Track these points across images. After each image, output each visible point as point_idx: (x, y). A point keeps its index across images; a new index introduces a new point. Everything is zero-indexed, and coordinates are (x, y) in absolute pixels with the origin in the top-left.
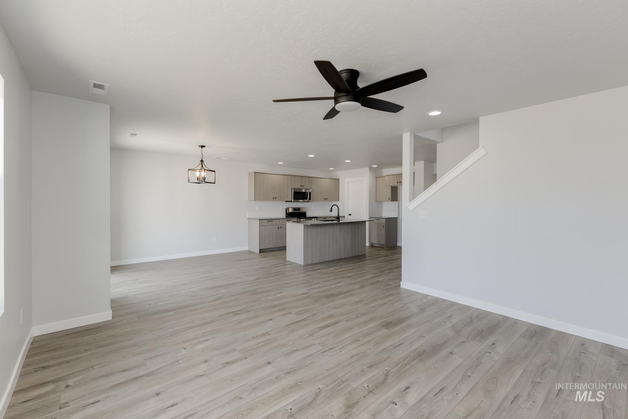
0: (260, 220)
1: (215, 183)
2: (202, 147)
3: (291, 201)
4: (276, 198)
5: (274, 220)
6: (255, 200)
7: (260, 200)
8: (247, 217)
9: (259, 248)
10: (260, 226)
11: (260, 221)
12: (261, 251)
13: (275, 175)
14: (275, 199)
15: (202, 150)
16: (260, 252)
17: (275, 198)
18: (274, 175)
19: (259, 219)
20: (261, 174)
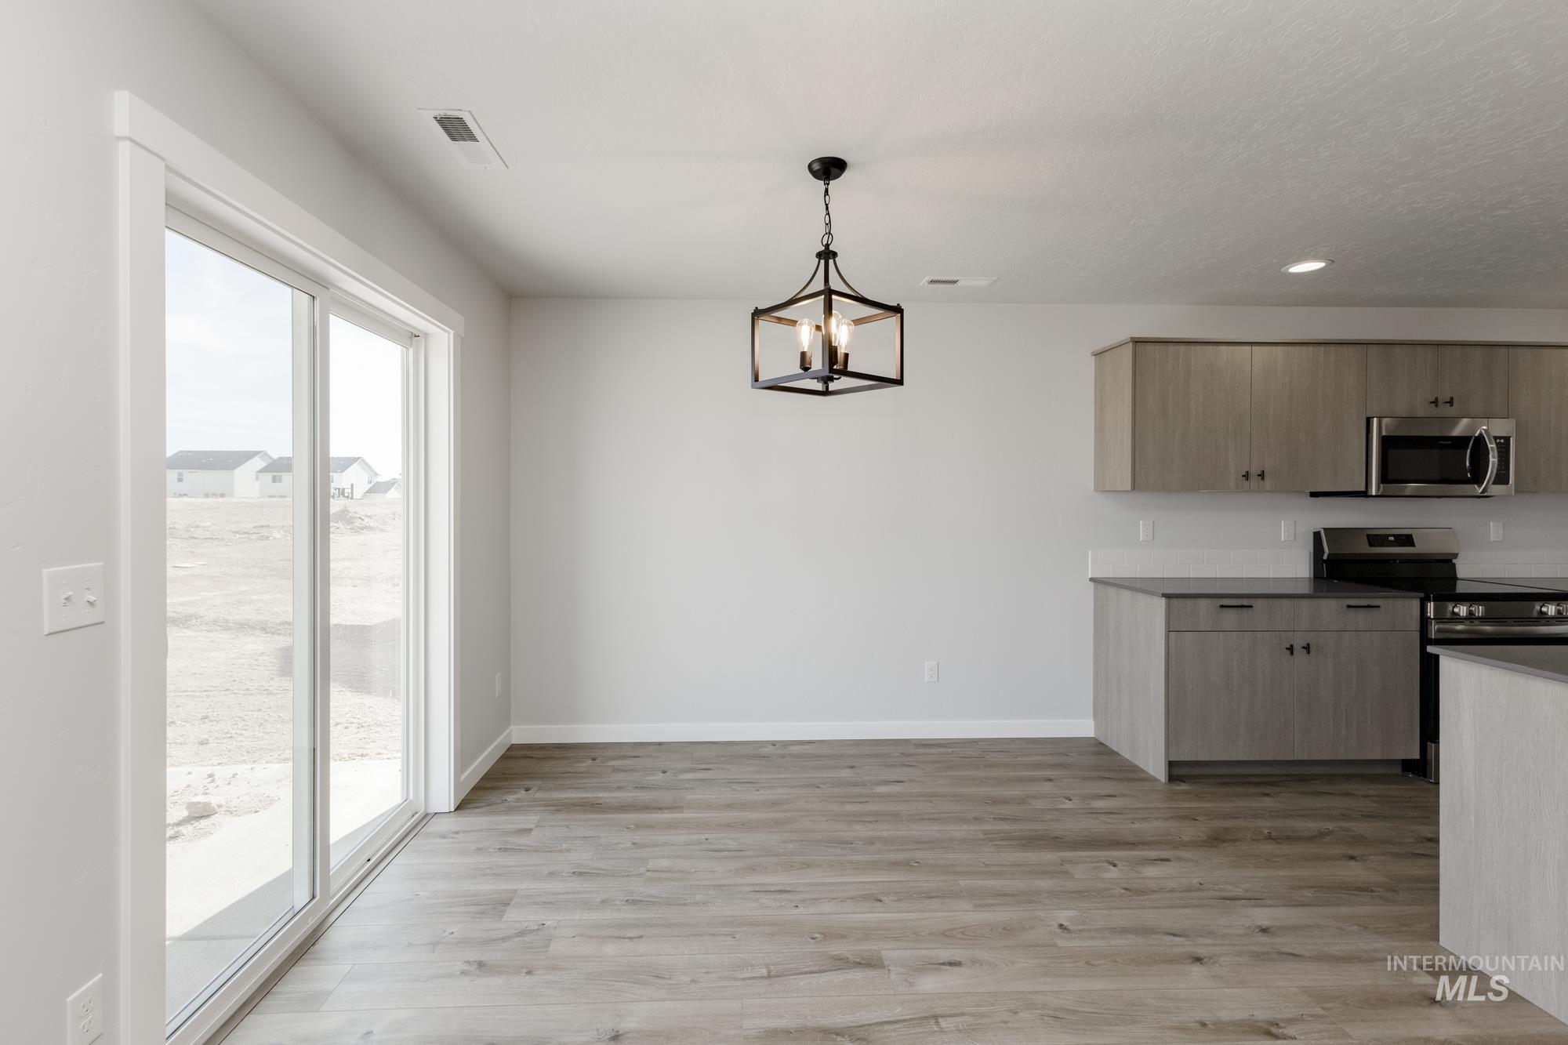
0: (1168, 596)
1: (899, 382)
2: (829, 168)
3: (1364, 494)
4: (1262, 475)
5: (1259, 604)
6: (1134, 487)
7: (1165, 488)
8: (1090, 577)
9: (1167, 753)
10: (1169, 631)
11: (1175, 602)
12: (1177, 771)
13: (1256, 349)
14: (1254, 480)
15: (827, 191)
16: (1172, 778)
17: (1253, 478)
18: (1248, 348)
19: (1164, 595)
20: (1172, 348)
